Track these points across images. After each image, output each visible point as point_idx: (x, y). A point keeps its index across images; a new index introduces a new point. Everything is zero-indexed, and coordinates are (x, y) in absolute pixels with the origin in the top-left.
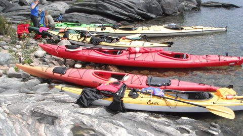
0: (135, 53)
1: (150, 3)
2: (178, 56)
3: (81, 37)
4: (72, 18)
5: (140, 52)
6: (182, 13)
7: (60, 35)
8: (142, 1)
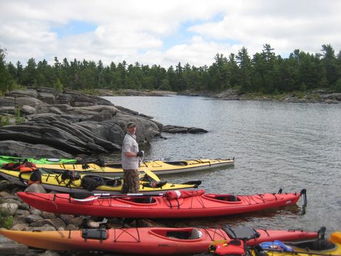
0: (176, 199)
1: (110, 128)
2: (230, 198)
3: (64, 178)
4: (8, 149)
6: (148, 142)
7: (23, 176)
8: (100, 126)
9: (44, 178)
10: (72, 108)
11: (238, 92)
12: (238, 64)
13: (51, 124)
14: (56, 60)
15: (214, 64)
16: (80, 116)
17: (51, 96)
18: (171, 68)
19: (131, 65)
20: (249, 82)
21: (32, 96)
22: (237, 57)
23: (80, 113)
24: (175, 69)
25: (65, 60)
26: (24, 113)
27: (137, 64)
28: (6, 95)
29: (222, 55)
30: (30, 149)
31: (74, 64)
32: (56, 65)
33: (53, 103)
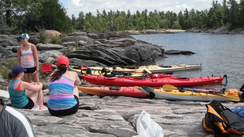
0: (155, 78)
1: (129, 51)
3: (102, 72)
4: (74, 62)
5: (158, 77)
6: (153, 59)
7: (83, 72)
8: (123, 50)
9: (92, 72)
10: (107, 41)
11: (229, 28)
12: (229, 8)
13: (95, 49)
14: (98, 12)
15: (211, 9)
16: (112, 45)
17: (95, 34)
18: (180, 13)
19: (151, 12)
20: (237, 21)
21: (84, 35)
22: (228, 3)
23: (112, 43)
24: (183, 13)
25: (104, 11)
26: (80, 45)
27: (156, 11)
28: (69, 35)
29: (217, 2)
30: (85, 63)
31: (110, 14)
32: (98, 15)
33: (96, 38)
